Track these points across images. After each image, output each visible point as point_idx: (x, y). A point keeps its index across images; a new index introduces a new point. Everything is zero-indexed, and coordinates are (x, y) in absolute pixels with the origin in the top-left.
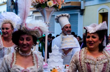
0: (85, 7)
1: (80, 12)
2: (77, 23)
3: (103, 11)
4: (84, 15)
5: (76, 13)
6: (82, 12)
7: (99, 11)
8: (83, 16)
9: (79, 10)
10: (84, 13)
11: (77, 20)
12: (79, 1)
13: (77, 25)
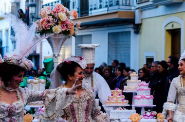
0: (142, 19)
1: (133, 28)
2: (130, 48)
3: (173, 26)
4: (140, 33)
5: (127, 30)
6: (138, 28)
7: (165, 26)
8: (138, 36)
9: (132, 26)
10: (141, 30)
11: (130, 41)
12: (132, 11)
13: (130, 51)
